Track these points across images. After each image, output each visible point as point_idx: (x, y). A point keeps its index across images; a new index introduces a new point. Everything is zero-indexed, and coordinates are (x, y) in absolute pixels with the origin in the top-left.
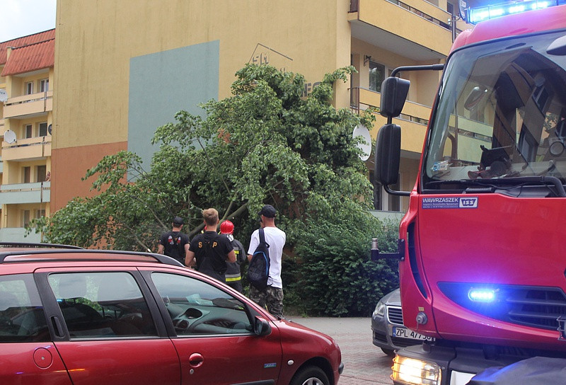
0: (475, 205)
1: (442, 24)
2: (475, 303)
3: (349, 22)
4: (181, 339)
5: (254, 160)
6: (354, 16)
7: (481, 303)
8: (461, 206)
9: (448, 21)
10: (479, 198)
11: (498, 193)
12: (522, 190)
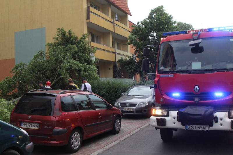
0: (173, 76)
1: (110, 22)
2: (174, 96)
3: (87, 22)
4: (97, 110)
5: (65, 65)
6: (88, 21)
7: (175, 96)
8: (170, 76)
9: (112, 21)
10: (174, 75)
11: (177, 73)
12: (182, 73)
